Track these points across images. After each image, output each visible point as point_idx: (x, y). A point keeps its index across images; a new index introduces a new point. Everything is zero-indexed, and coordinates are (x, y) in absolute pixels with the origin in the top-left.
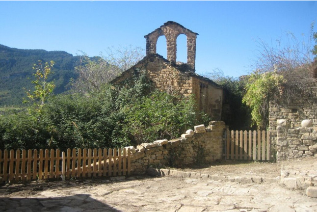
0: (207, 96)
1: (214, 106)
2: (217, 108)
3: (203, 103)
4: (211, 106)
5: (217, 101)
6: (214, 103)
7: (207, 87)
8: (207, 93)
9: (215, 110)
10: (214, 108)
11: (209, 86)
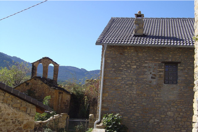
0: (62, 98)
1: (65, 103)
2: (67, 104)
3: (60, 101)
4: (64, 103)
5: (67, 101)
6: (65, 102)
7: (62, 93)
8: (62, 96)
9: (66, 105)
10: (65, 104)
11: (64, 93)
